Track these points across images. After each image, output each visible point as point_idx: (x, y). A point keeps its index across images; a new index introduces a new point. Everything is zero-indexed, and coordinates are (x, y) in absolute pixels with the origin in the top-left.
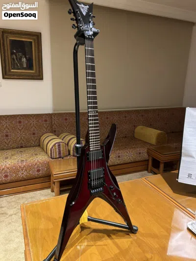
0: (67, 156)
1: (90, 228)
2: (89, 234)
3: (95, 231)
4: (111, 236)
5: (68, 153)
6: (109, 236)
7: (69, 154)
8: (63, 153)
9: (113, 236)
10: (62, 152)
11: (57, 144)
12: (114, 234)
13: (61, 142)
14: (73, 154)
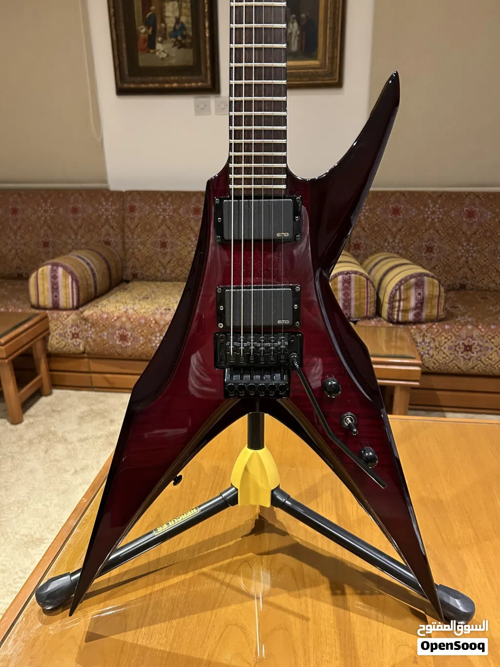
0: (369, 318)
1: (284, 533)
2: (268, 553)
3: (298, 551)
4: (343, 593)
5: (372, 309)
6: (337, 589)
7: (378, 313)
8: (358, 308)
9: (353, 599)
10: (353, 303)
11: (340, 278)
12: (361, 592)
13: (356, 273)
14: (390, 314)
